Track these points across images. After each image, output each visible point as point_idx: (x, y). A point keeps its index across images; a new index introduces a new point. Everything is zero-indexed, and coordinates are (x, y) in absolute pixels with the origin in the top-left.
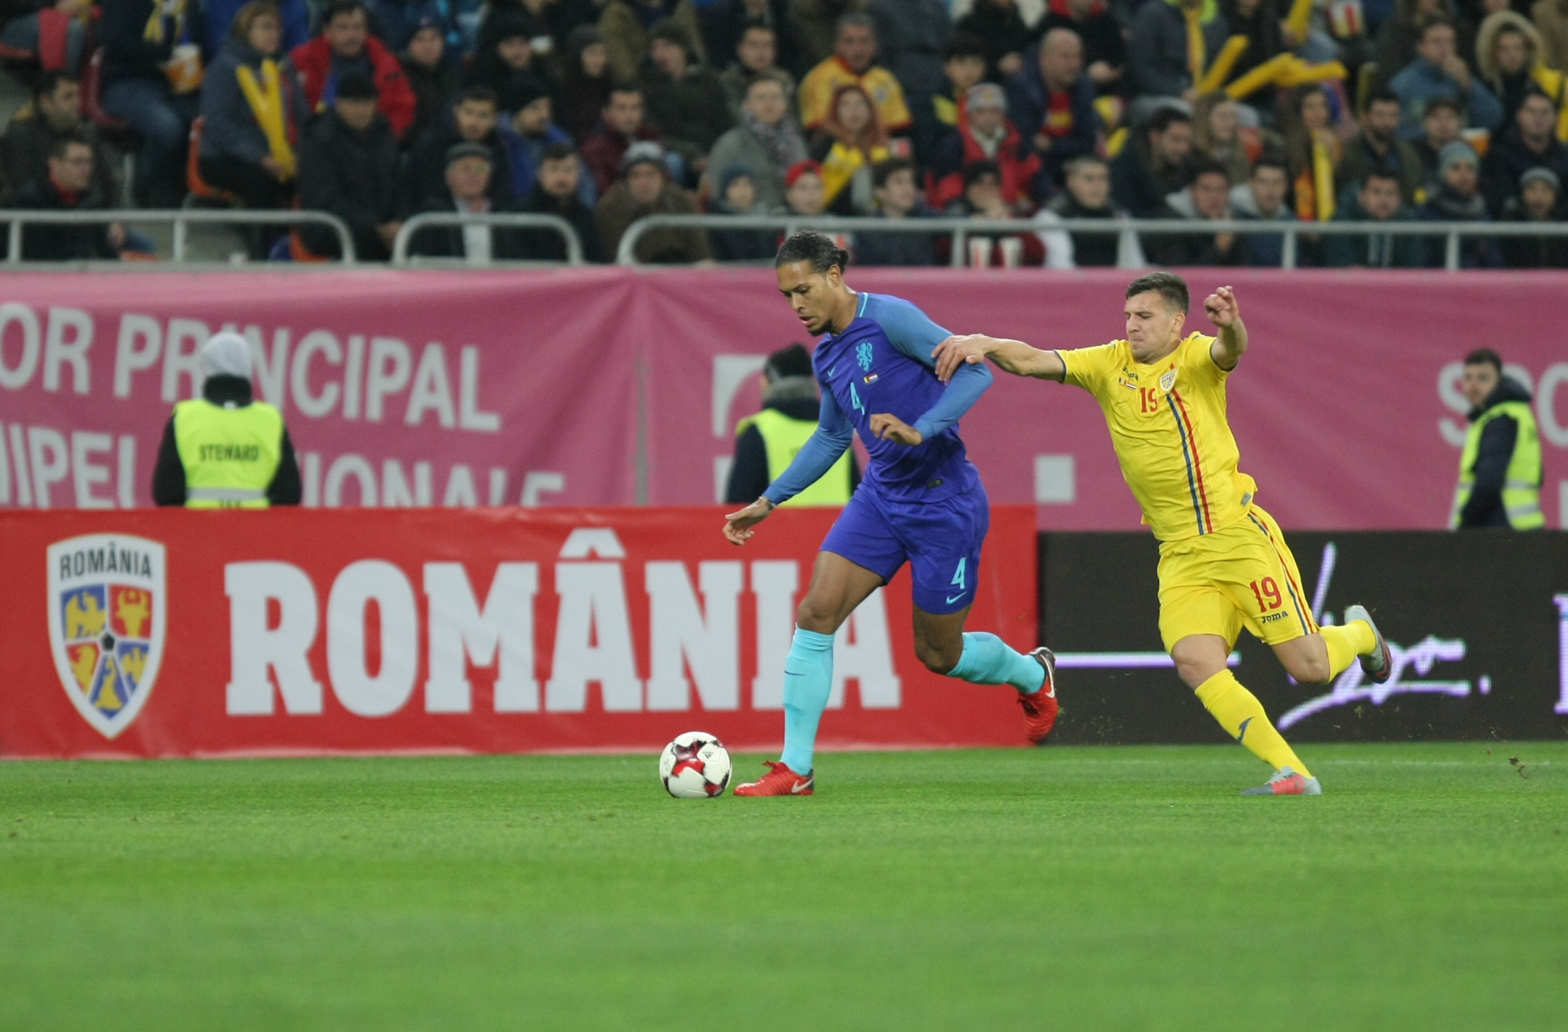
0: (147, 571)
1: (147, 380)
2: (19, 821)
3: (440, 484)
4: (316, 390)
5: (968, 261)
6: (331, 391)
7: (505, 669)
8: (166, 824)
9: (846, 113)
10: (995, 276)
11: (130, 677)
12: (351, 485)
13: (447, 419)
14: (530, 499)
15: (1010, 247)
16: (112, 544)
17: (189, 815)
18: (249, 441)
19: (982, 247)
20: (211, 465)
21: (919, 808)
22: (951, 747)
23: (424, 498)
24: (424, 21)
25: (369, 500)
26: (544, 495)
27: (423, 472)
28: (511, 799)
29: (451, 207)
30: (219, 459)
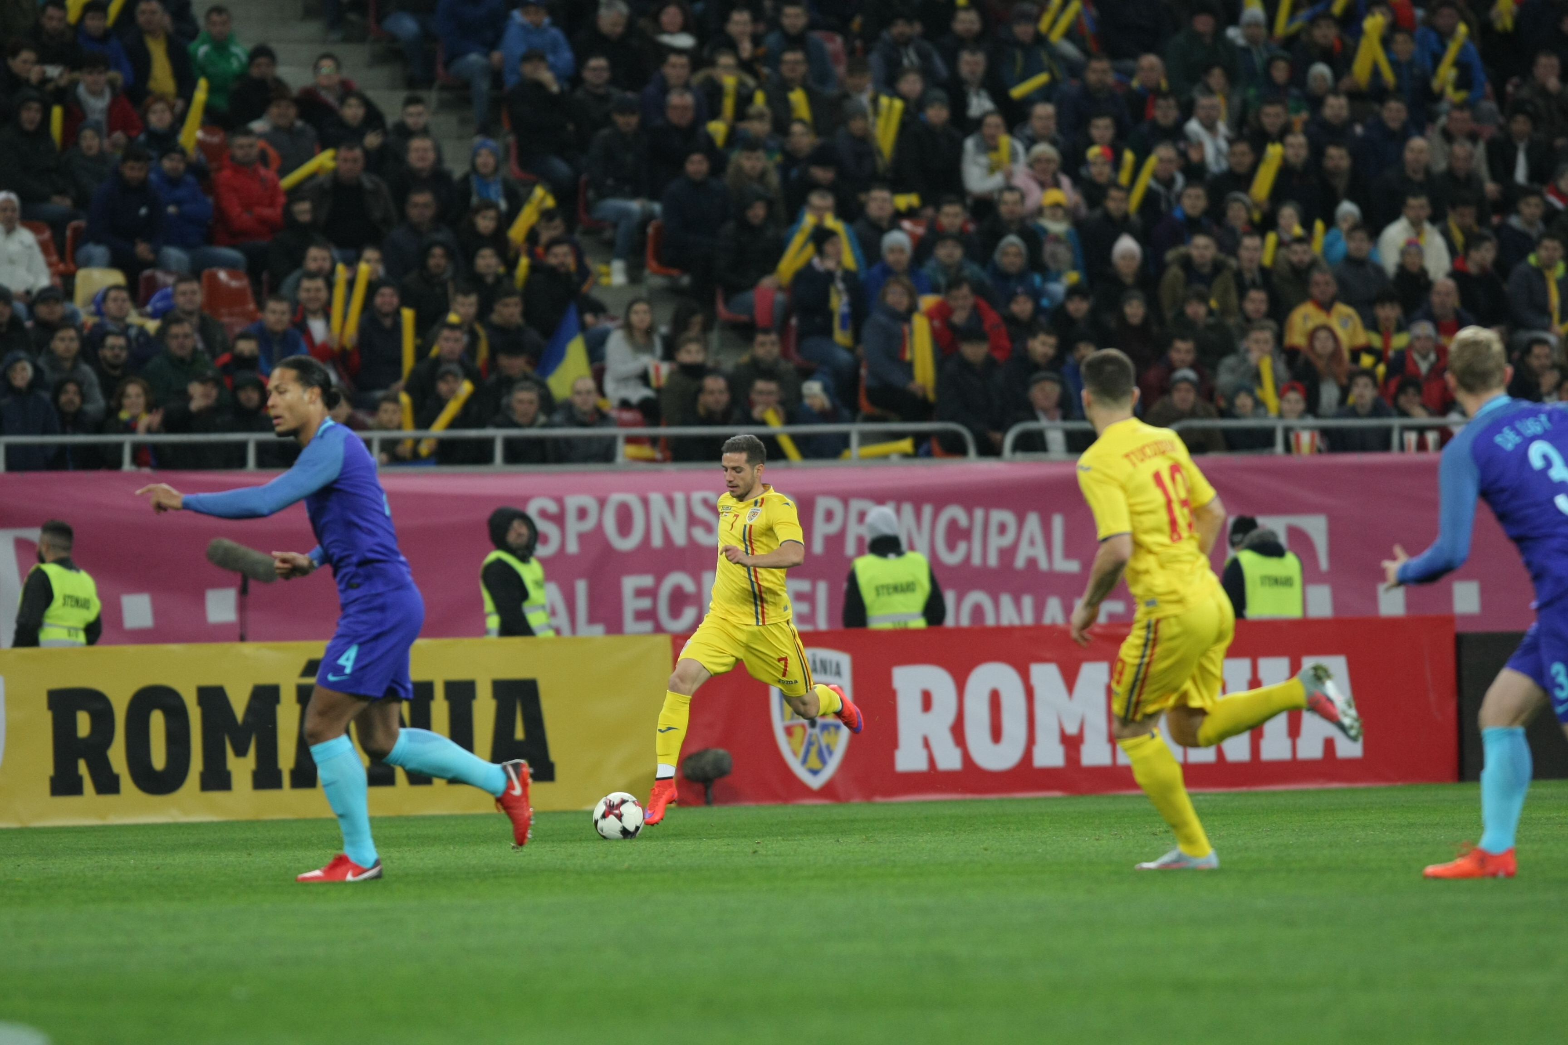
0: (838, 673)
1: (835, 542)
2: (758, 843)
3: (1039, 609)
4: (951, 546)
5: (1402, 447)
6: (962, 547)
7: (1088, 735)
8: (860, 843)
9: (1318, 345)
10: (1422, 457)
11: (828, 747)
12: (978, 611)
13: (1043, 565)
14: (1102, 619)
15: (1431, 437)
16: (814, 655)
17: (876, 837)
18: (909, 578)
19: (1412, 438)
20: (884, 599)
21: (1381, 823)
22: (1399, 784)
23: (1028, 619)
24: (1020, 290)
25: (990, 621)
26: (1111, 616)
27: (1027, 602)
28: (1097, 821)
29: (1035, 418)
30: (889, 594)
